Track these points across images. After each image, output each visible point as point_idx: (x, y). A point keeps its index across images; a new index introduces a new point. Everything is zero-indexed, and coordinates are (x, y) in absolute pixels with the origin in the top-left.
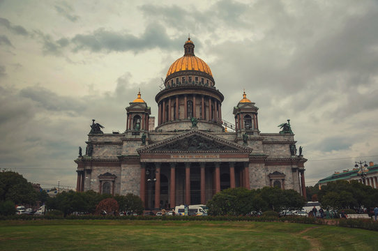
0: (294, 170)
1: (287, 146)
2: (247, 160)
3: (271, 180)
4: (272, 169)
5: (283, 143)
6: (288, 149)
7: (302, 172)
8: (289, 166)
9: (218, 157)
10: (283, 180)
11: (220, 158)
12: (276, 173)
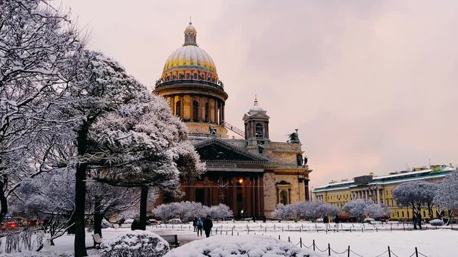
0: (300, 181)
1: (295, 156)
2: (262, 170)
3: (278, 190)
4: (279, 178)
5: (290, 154)
6: (295, 159)
7: (307, 182)
8: (296, 176)
9: (235, 166)
10: (290, 190)
11: (238, 167)
12: (283, 183)
